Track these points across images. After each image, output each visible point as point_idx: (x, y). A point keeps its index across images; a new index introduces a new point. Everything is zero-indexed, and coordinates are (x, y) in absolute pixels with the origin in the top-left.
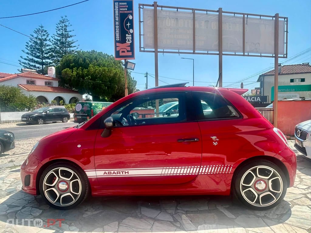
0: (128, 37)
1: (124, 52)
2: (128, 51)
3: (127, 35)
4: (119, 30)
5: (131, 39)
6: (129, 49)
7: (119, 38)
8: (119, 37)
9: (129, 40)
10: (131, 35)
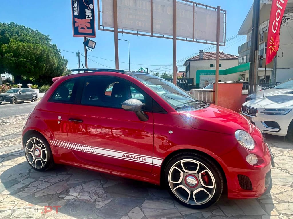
0: (88, 13)
1: (83, 28)
2: (88, 28)
3: (86, 10)
4: (77, 4)
5: (91, 15)
6: (89, 25)
7: (78, 13)
8: (78, 11)
9: (89, 16)
10: (91, 11)
